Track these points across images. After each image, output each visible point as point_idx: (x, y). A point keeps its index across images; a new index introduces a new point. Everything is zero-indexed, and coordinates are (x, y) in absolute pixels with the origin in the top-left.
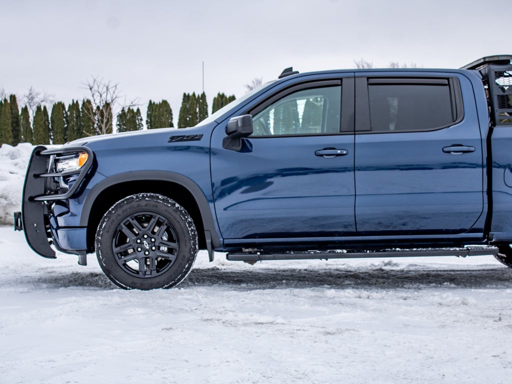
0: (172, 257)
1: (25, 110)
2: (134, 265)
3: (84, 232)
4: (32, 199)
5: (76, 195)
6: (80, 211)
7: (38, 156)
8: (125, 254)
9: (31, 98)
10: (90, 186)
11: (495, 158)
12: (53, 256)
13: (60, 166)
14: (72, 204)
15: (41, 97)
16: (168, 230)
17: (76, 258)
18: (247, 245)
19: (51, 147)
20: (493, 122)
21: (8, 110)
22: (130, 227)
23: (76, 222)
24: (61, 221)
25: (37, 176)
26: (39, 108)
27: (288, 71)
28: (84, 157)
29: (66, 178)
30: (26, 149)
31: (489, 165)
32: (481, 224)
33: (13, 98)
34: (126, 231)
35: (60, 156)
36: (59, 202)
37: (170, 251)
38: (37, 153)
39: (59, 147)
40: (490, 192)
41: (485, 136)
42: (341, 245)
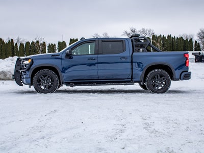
0: (52, 85)
1: (16, 44)
2: (42, 87)
3: (30, 79)
4: (17, 71)
5: (28, 70)
6: (29, 74)
7: (19, 60)
8: (40, 84)
9: (18, 40)
10: (31, 68)
11: (133, 61)
12: (22, 85)
13: (24, 62)
14: (27, 72)
15: (22, 40)
16: (51, 78)
17: (28, 86)
18: (71, 82)
19: (21, 57)
20: (133, 52)
21: (10, 44)
22: (42, 78)
23: (28, 76)
24: (24, 76)
25: (18, 65)
26: (21, 44)
27: (83, 38)
28: (30, 60)
29: (26, 65)
30: (16, 58)
31: (132, 62)
32: (130, 77)
33: (12, 40)
34: (40, 79)
35: (24, 60)
36: (24, 72)
37: (52, 84)
38: (18, 59)
39: (24, 57)
40: (132, 69)
41: (131, 55)
42: (95, 82)
